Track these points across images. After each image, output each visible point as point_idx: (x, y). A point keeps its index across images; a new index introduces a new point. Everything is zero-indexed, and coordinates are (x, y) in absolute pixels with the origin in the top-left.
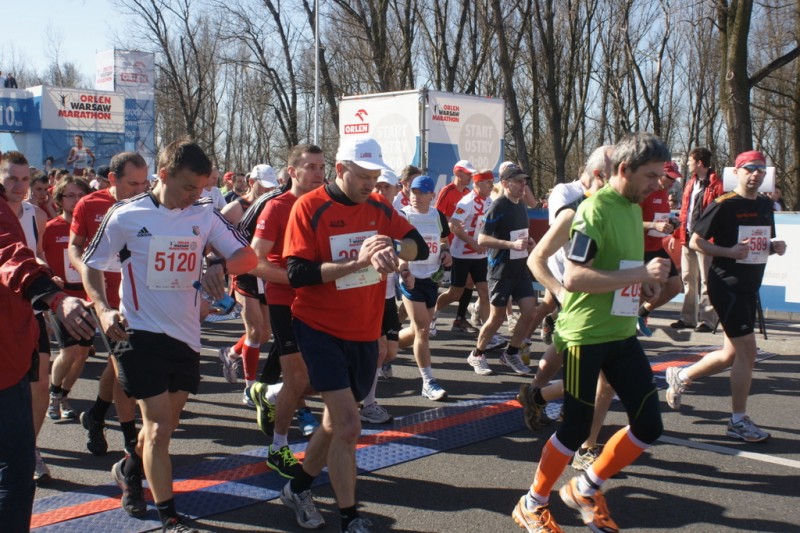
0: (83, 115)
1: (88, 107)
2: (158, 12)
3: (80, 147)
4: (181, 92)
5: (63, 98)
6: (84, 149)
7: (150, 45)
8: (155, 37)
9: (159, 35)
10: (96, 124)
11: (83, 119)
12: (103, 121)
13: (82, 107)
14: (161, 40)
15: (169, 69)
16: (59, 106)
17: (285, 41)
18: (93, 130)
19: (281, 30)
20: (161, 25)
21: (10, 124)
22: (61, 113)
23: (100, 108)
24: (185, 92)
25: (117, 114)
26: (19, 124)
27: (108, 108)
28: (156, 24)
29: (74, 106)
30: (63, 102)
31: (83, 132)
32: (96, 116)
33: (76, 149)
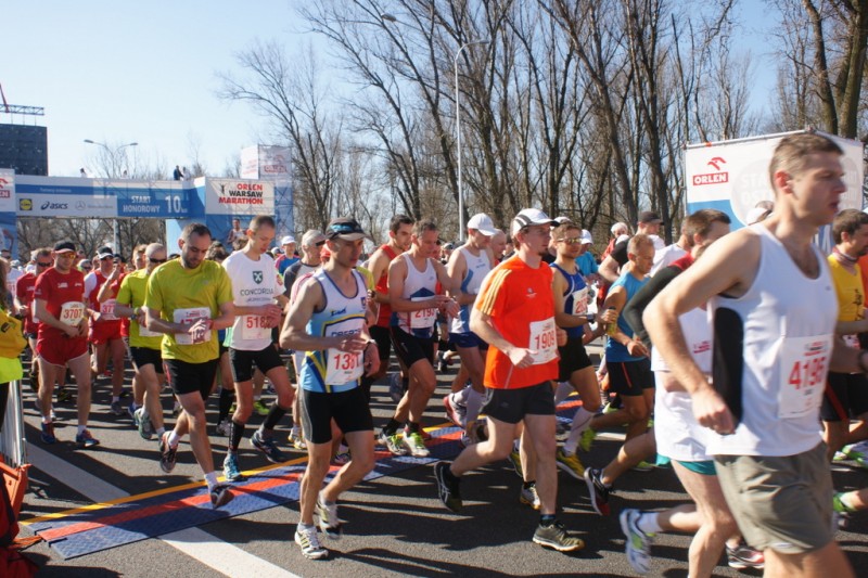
0: (240, 201)
1: (244, 194)
2: (291, 113)
3: (238, 229)
4: (311, 180)
5: (223, 187)
6: (241, 230)
7: (286, 141)
8: (288, 134)
9: (292, 132)
10: (250, 208)
11: (239, 204)
12: (257, 205)
13: (238, 194)
14: (294, 136)
15: (301, 160)
16: (220, 194)
17: (406, 133)
18: (248, 213)
19: (402, 122)
20: (294, 124)
21: (178, 211)
22: (221, 200)
23: (253, 194)
24: (314, 181)
25: (268, 199)
26: (185, 211)
27: (260, 194)
28: (290, 123)
29: (232, 193)
30: (223, 190)
31: (240, 216)
32: (250, 201)
33: (234, 231)
